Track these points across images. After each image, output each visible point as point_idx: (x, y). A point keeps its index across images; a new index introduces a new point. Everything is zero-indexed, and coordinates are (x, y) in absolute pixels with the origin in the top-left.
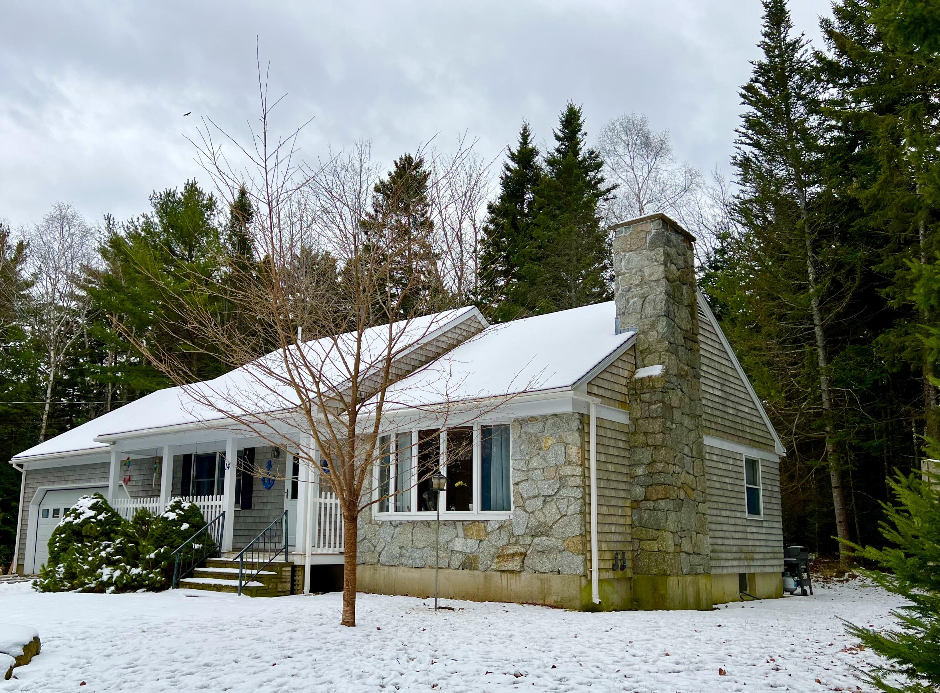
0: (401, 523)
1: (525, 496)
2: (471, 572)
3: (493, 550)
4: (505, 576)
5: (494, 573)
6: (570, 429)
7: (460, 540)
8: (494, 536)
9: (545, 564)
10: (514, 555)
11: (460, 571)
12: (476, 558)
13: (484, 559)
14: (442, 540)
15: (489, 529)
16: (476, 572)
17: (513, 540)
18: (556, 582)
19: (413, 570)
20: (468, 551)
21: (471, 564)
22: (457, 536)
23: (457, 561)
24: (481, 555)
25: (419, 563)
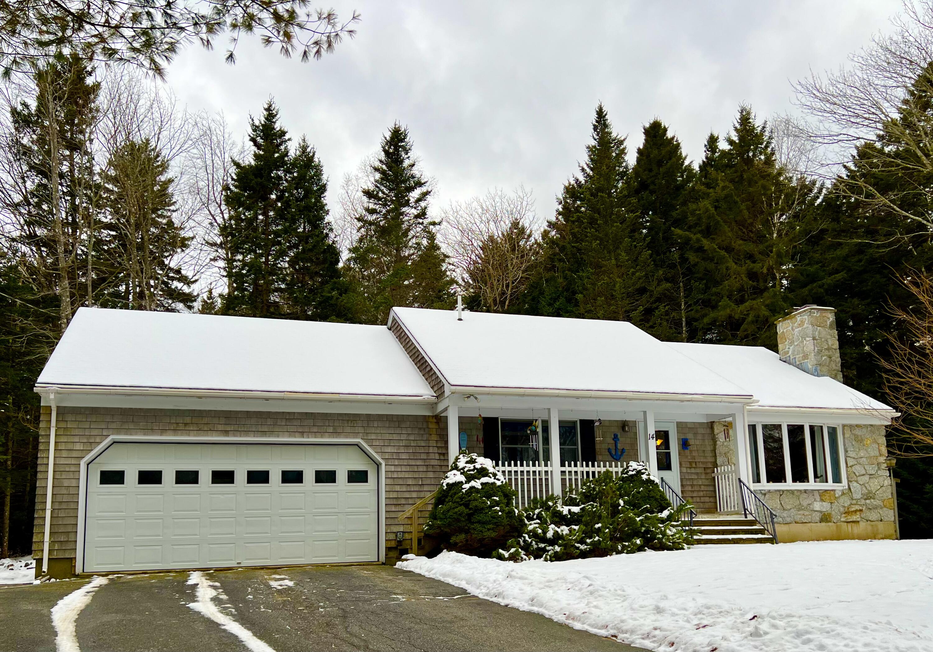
0: (769, 491)
1: (857, 474)
2: (827, 524)
3: (842, 509)
4: (849, 525)
5: (842, 523)
6: (880, 435)
7: (818, 503)
8: (841, 500)
9: (873, 516)
10: (856, 511)
11: (819, 524)
12: (830, 515)
13: (836, 516)
14: (805, 503)
15: (837, 496)
16: (830, 524)
17: (854, 502)
18: (881, 526)
19: (782, 525)
20: (824, 510)
21: (827, 519)
22: (815, 500)
23: (817, 516)
24: (833, 513)
25: (788, 520)
